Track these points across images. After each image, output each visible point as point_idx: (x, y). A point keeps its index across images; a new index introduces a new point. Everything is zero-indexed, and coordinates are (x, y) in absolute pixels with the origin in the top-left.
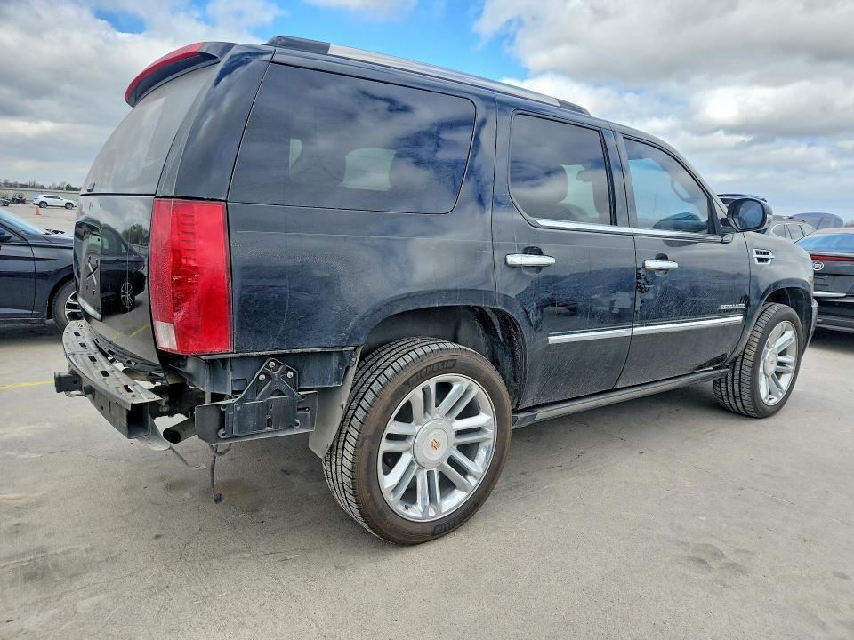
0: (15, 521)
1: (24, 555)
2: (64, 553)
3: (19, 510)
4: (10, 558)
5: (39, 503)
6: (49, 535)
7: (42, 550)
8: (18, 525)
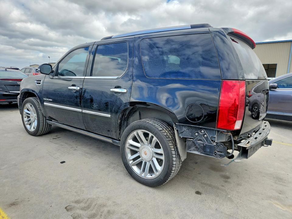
0: (280, 195)
1: (281, 184)
2: (271, 179)
3: (278, 199)
4: (285, 186)
5: (270, 197)
6: (272, 185)
7: (276, 183)
8: (280, 194)
